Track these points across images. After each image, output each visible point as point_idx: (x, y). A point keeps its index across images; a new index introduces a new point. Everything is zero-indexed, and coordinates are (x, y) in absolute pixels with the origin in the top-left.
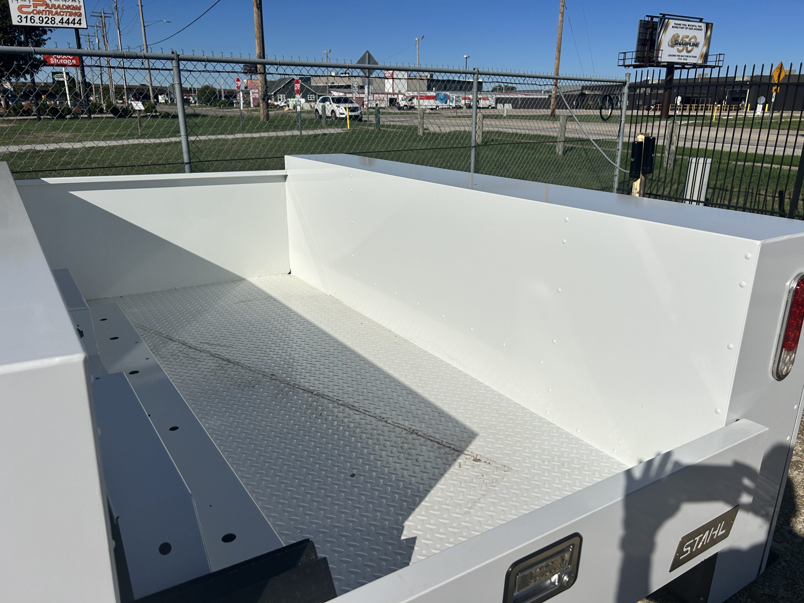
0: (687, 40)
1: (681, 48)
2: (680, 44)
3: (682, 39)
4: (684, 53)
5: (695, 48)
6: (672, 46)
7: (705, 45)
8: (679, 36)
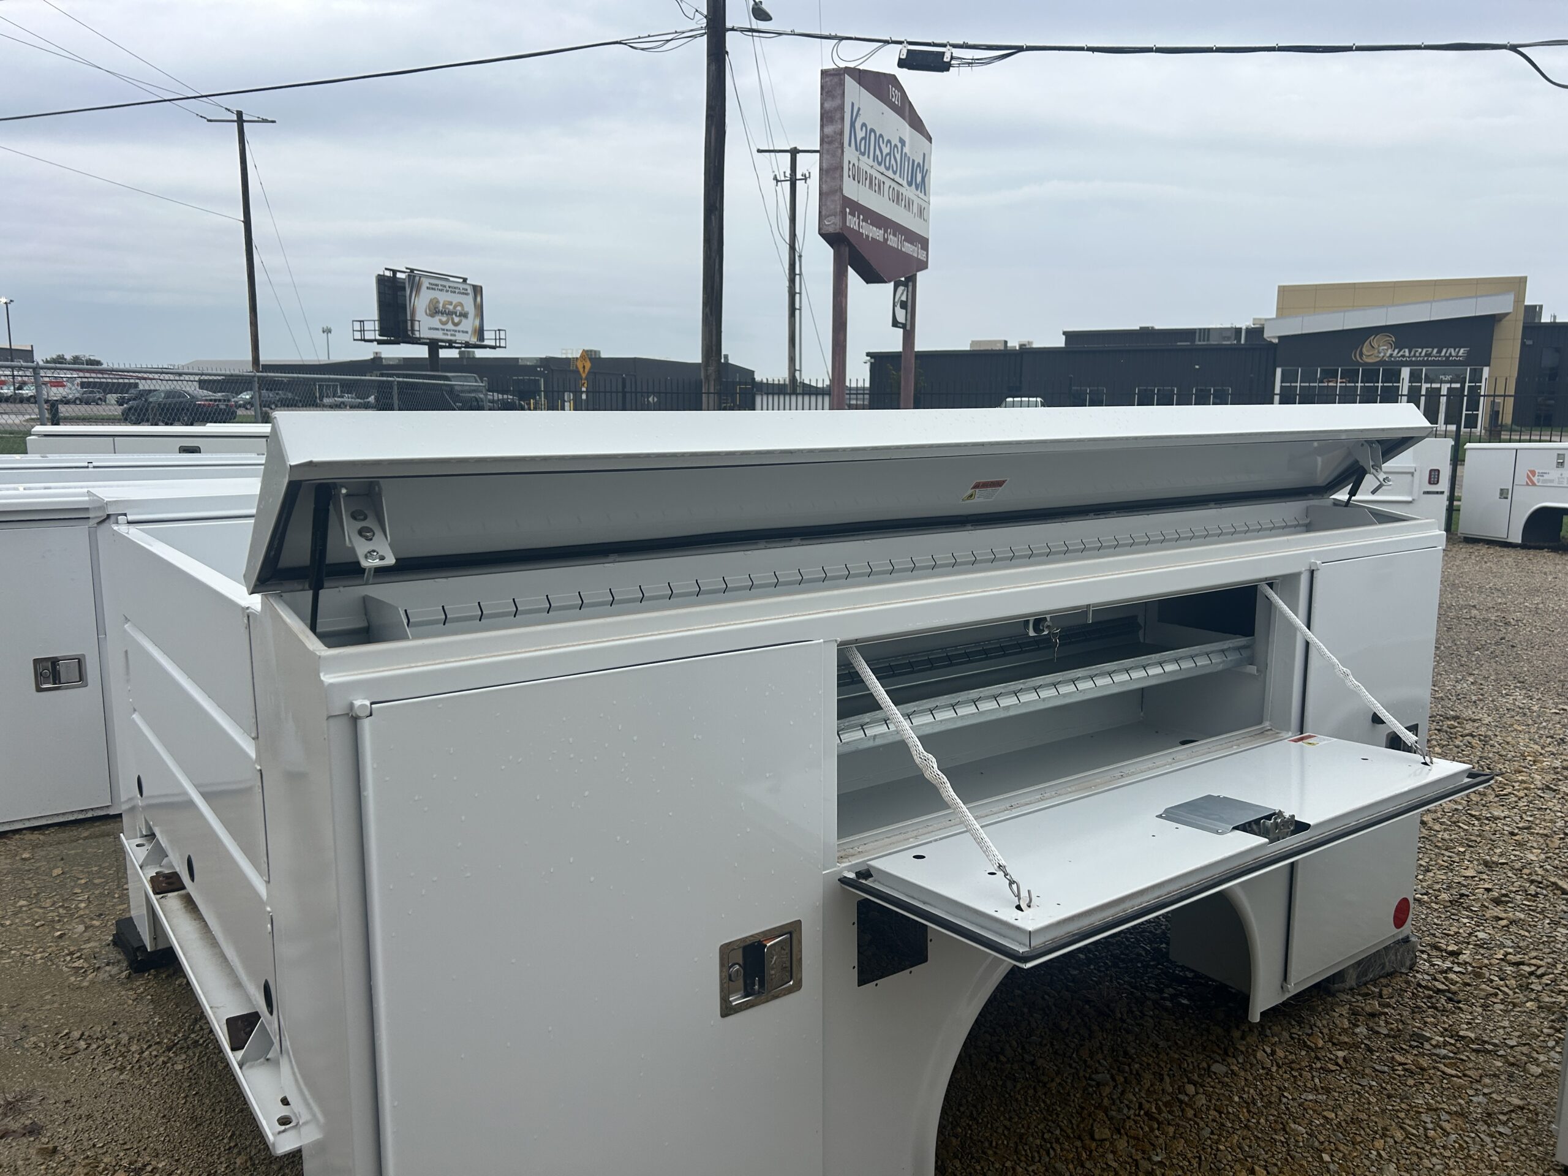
0: (451, 307)
1: (444, 319)
2: (442, 314)
3: (444, 306)
4: (450, 326)
5: (464, 320)
6: (432, 316)
7: (476, 316)
8: (438, 302)
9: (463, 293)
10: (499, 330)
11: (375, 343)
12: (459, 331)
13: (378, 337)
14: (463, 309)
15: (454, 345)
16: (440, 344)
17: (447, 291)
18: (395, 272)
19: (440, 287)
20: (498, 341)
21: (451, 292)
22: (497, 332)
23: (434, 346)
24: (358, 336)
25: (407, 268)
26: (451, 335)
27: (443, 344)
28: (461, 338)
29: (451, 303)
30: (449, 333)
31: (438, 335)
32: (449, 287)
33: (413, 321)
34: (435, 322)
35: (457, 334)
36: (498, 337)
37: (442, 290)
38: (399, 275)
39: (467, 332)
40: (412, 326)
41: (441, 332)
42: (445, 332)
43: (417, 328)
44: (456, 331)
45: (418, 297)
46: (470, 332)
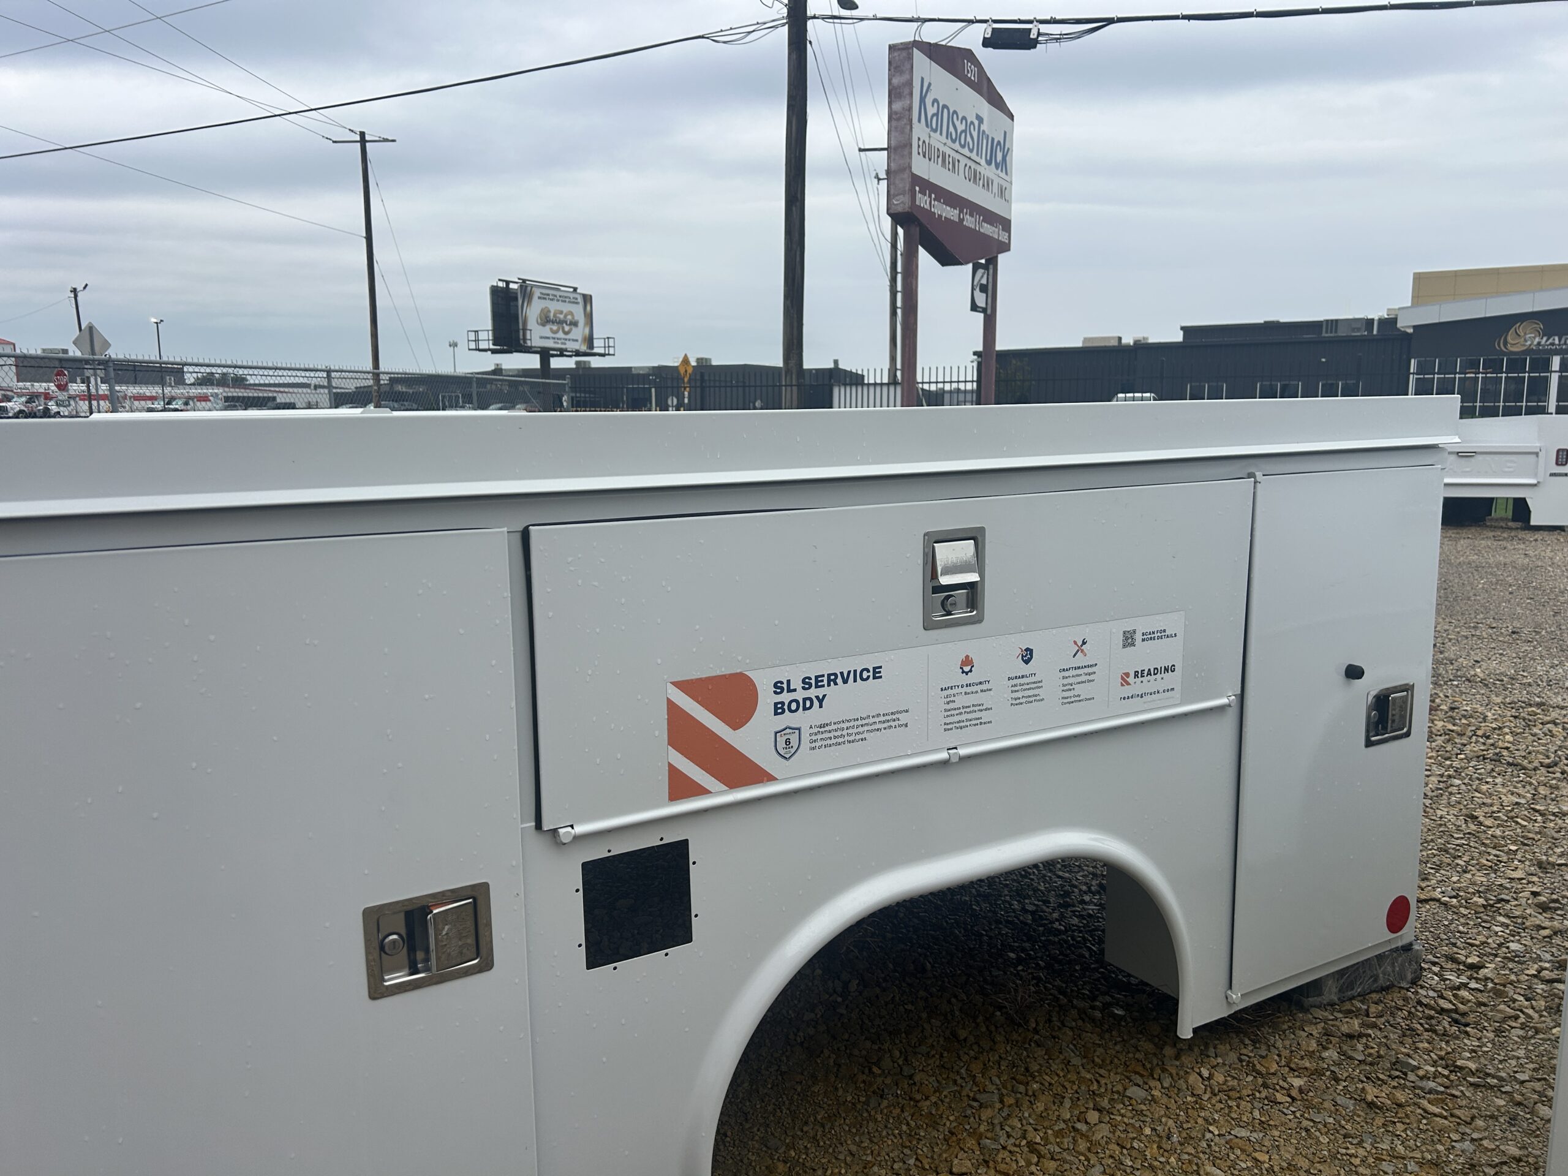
0: (562, 316)
1: (555, 328)
2: (553, 322)
3: (555, 316)
4: (561, 335)
5: (574, 329)
6: (543, 325)
7: (586, 324)
8: (549, 311)
9: (574, 303)
10: (608, 338)
11: (489, 352)
12: (569, 340)
13: (492, 347)
14: (573, 318)
15: (565, 353)
16: (551, 352)
17: (558, 300)
18: (508, 283)
19: (551, 297)
20: (607, 349)
21: (562, 301)
22: (607, 340)
23: (545, 354)
24: (473, 345)
25: (519, 279)
26: (562, 343)
27: (555, 353)
28: (571, 346)
29: (561, 312)
30: (559, 341)
31: (549, 344)
32: (560, 296)
33: (525, 330)
34: (546, 331)
35: (567, 342)
36: (607, 345)
37: (552, 300)
38: (512, 286)
39: (577, 341)
40: (524, 335)
41: (552, 341)
42: (556, 340)
43: (528, 337)
44: (566, 340)
45: (530, 305)
46: (580, 340)
